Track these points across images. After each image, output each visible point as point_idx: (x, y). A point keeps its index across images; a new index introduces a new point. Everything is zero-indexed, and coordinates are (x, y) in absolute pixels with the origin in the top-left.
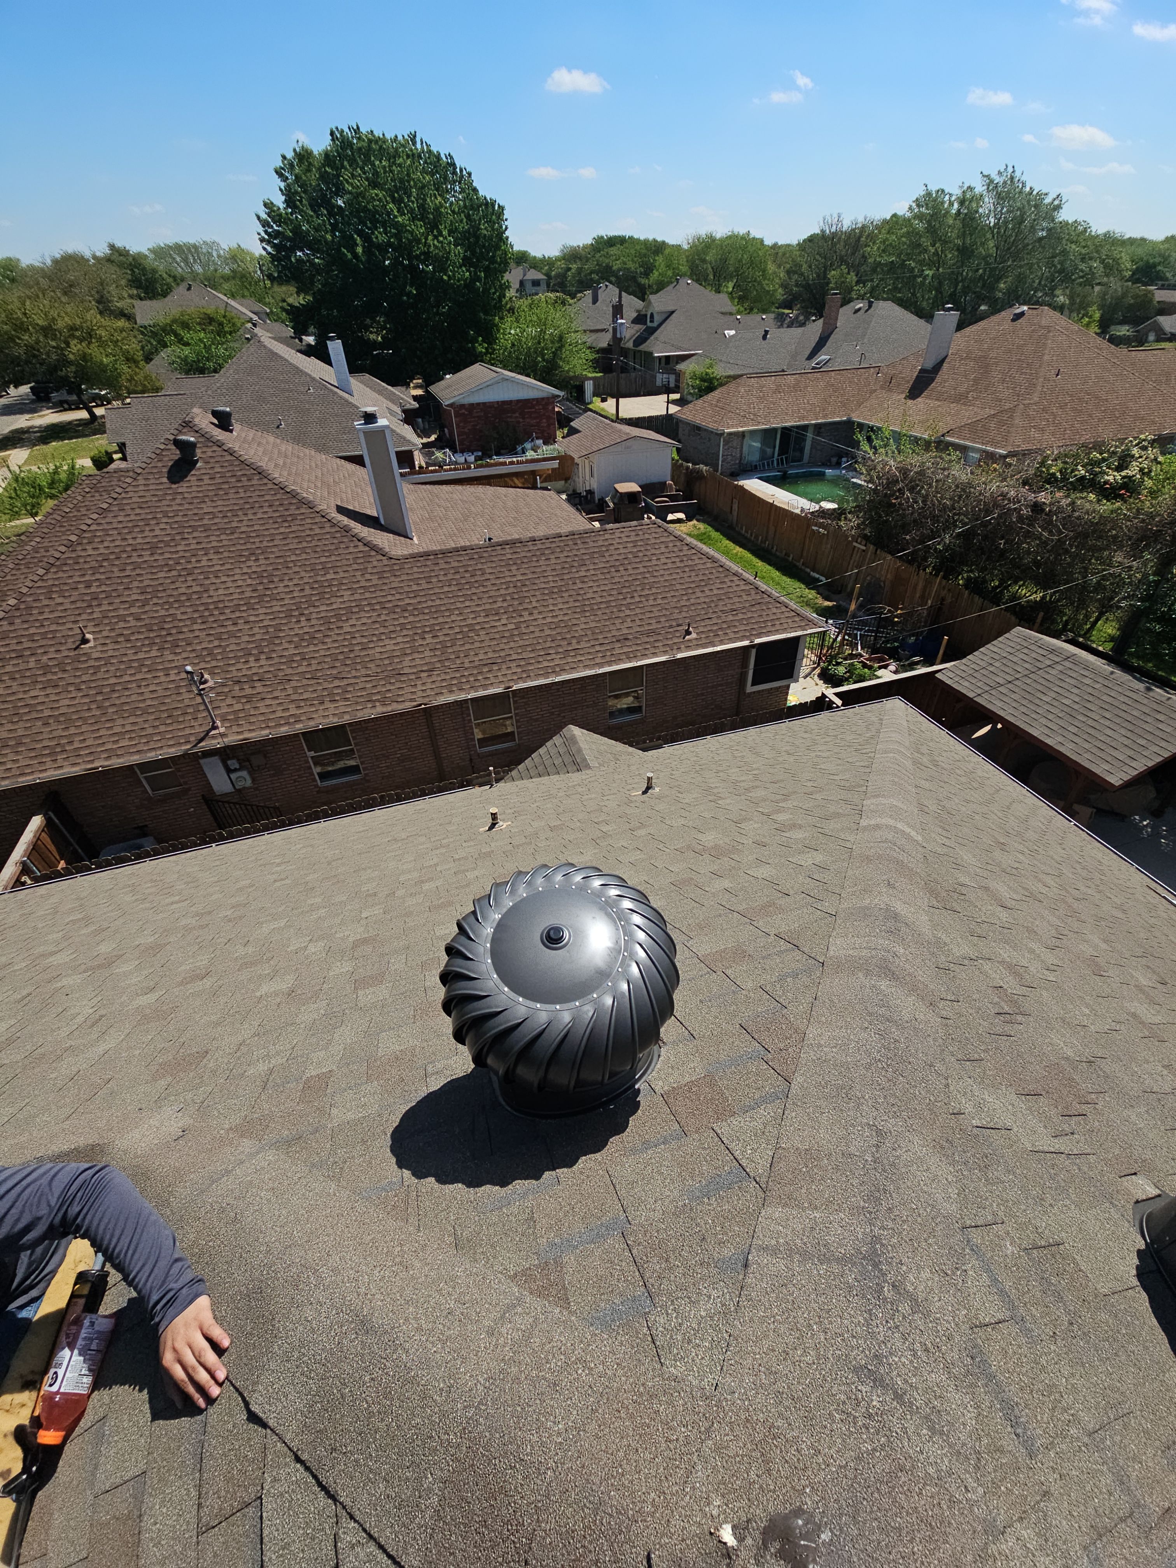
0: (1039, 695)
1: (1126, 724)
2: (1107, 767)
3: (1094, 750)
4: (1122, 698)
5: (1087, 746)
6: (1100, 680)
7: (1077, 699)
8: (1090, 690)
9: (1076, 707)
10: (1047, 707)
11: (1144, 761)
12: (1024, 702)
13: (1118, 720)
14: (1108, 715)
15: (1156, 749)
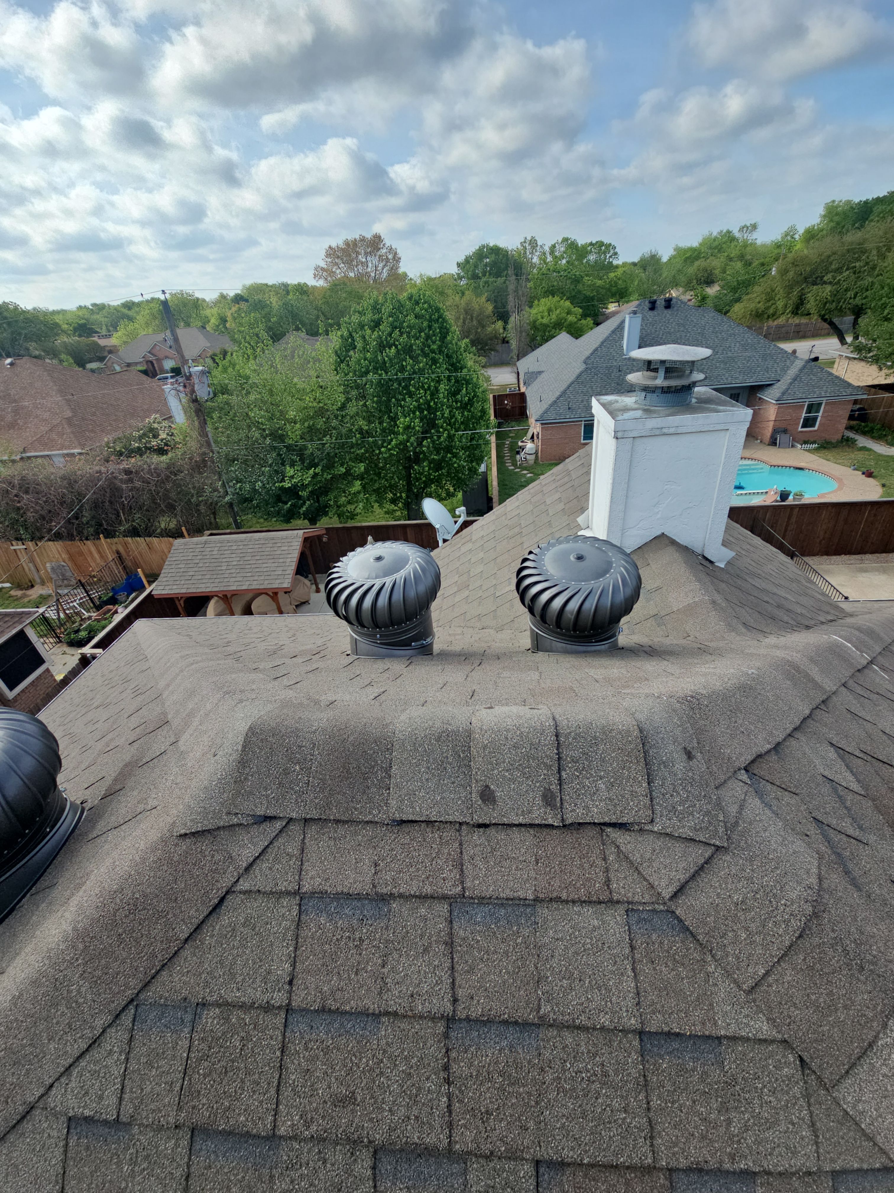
0: (219, 568)
1: (268, 557)
2: (278, 581)
3: (267, 578)
4: (257, 546)
5: (262, 578)
6: (240, 543)
7: (238, 559)
8: (240, 551)
9: (241, 563)
10: (228, 571)
11: (290, 568)
12: (215, 577)
13: (265, 557)
14: (258, 558)
15: (289, 560)
